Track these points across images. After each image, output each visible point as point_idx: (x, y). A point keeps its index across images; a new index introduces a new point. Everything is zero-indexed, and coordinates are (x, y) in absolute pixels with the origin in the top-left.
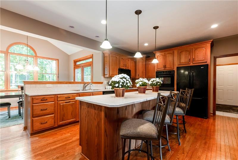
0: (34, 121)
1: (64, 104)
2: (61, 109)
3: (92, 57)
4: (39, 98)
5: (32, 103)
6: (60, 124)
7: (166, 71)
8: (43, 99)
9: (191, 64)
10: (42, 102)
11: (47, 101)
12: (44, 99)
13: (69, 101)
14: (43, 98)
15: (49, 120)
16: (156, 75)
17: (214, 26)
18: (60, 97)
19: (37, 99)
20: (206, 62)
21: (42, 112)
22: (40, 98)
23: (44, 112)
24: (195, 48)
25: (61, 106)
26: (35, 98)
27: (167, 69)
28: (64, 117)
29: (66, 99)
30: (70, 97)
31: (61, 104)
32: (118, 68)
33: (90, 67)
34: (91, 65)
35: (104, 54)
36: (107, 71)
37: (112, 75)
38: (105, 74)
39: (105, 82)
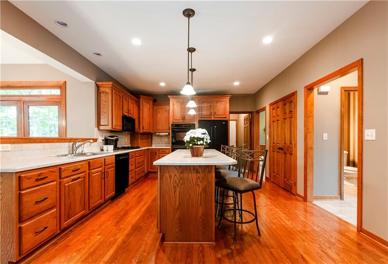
0: (24, 231)
1: (70, 183)
2: (67, 193)
3: (63, 87)
4: (32, 175)
5: (18, 188)
6: (65, 226)
7: (185, 124)
8: (40, 178)
9: (213, 118)
10: (37, 183)
11: (44, 181)
12: (41, 175)
13: (77, 176)
14: (39, 175)
15: (48, 222)
16: (172, 128)
17: (237, 84)
18: (65, 170)
19: (29, 179)
20: (226, 118)
21: (38, 206)
22: (35, 175)
23: (41, 205)
24: (216, 101)
25: (67, 189)
26: (25, 177)
27: (186, 121)
28: (70, 211)
29: (74, 173)
30: (79, 169)
31: (66, 185)
32: (122, 115)
33: (57, 107)
34: (60, 102)
35: (98, 87)
36: (106, 119)
37: (115, 126)
38: (102, 123)
39: (101, 139)
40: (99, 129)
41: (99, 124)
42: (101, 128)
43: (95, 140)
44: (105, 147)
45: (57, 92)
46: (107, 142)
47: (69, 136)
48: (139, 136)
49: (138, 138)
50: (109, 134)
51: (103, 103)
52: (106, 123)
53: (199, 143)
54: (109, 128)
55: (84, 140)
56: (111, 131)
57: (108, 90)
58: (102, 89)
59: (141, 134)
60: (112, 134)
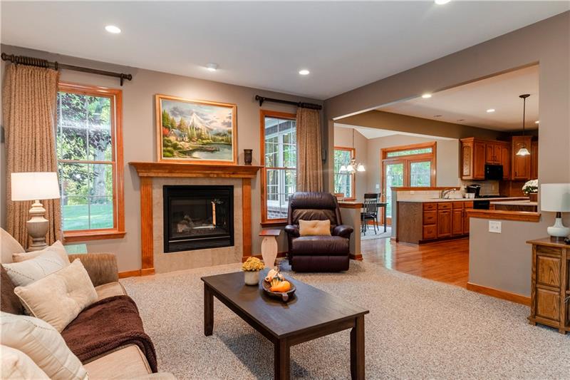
0: (424, 229)
3: (434, 146)
5: (423, 209)
6: (439, 237)
8: (430, 206)
10: (429, 209)
11: (432, 209)
13: (446, 210)
15: (433, 230)
19: (427, 206)
26: (425, 205)
28: (442, 230)
30: (447, 206)
31: (440, 214)
32: (484, 164)
33: (430, 162)
34: (432, 158)
35: (461, 143)
36: (468, 170)
37: (477, 176)
38: (464, 174)
39: (463, 188)
40: (462, 180)
41: (461, 174)
42: (464, 178)
43: (458, 189)
44: (467, 195)
45: (429, 150)
46: (469, 190)
47: (438, 186)
48: (511, 182)
49: (509, 186)
50: (472, 183)
51: (465, 156)
52: (468, 174)
53: (534, 191)
54: (471, 178)
55: (450, 189)
56: (473, 180)
57: (470, 145)
58: (465, 144)
59: (513, 181)
60: (475, 183)
